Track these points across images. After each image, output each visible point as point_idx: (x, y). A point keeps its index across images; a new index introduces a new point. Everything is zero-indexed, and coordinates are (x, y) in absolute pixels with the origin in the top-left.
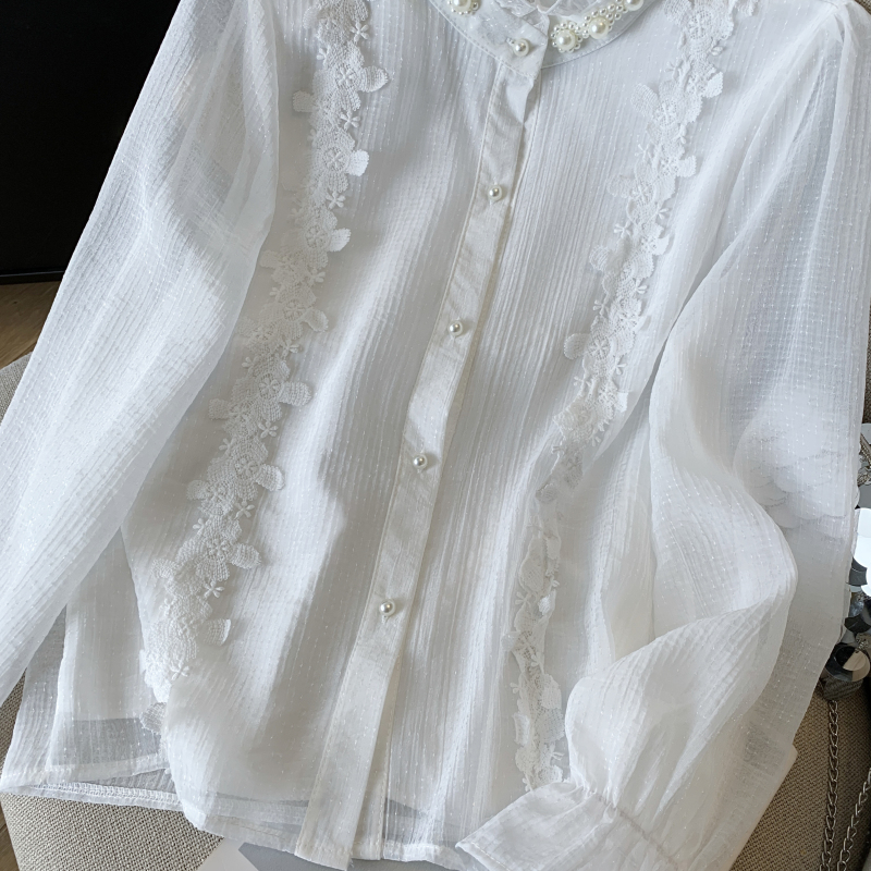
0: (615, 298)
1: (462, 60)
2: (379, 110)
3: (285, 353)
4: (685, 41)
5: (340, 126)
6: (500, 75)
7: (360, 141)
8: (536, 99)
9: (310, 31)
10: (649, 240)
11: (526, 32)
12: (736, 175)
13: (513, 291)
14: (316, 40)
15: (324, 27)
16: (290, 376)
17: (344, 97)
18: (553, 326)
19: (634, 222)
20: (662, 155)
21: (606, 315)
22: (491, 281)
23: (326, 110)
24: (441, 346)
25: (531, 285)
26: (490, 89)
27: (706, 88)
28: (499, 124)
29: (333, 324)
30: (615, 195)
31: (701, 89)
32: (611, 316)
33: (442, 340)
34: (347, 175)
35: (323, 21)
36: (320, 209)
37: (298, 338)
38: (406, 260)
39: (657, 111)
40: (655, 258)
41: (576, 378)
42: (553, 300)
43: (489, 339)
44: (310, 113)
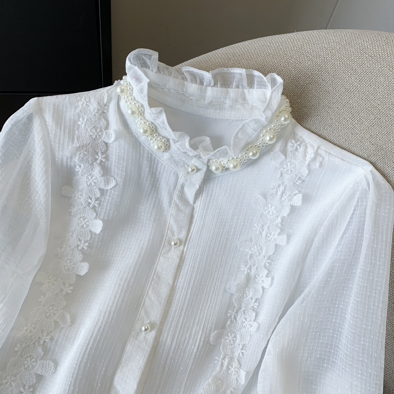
0: (240, 308)
1: (160, 172)
2: (110, 199)
3: (42, 342)
4: (282, 175)
5: (88, 205)
6: (181, 181)
7: (99, 213)
8: (200, 193)
9: (71, 158)
10: (260, 276)
11: (195, 162)
12: (309, 251)
13: (182, 304)
14: (75, 162)
15: (80, 156)
16: (43, 356)
17: (91, 191)
18: (204, 326)
19: (252, 265)
20: (268, 231)
21: (235, 318)
22: (170, 296)
23: (80, 197)
24: (136, 339)
25: (192, 300)
26: (175, 187)
27: (293, 200)
28: (180, 205)
29: (73, 321)
30: (242, 249)
31: (290, 200)
32: (238, 319)
33: (138, 335)
34: (91, 231)
35: (79, 152)
36: (73, 249)
37: (51, 332)
38: (119, 285)
39: (266, 208)
40: (263, 288)
41: (216, 358)
42: (205, 310)
43: (166, 335)
44: (71, 197)
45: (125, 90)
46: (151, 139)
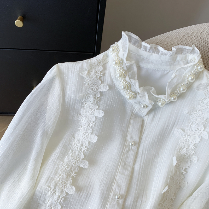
3: (59, 201)
44: (80, 121)
45: (115, 50)
46: (126, 92)
